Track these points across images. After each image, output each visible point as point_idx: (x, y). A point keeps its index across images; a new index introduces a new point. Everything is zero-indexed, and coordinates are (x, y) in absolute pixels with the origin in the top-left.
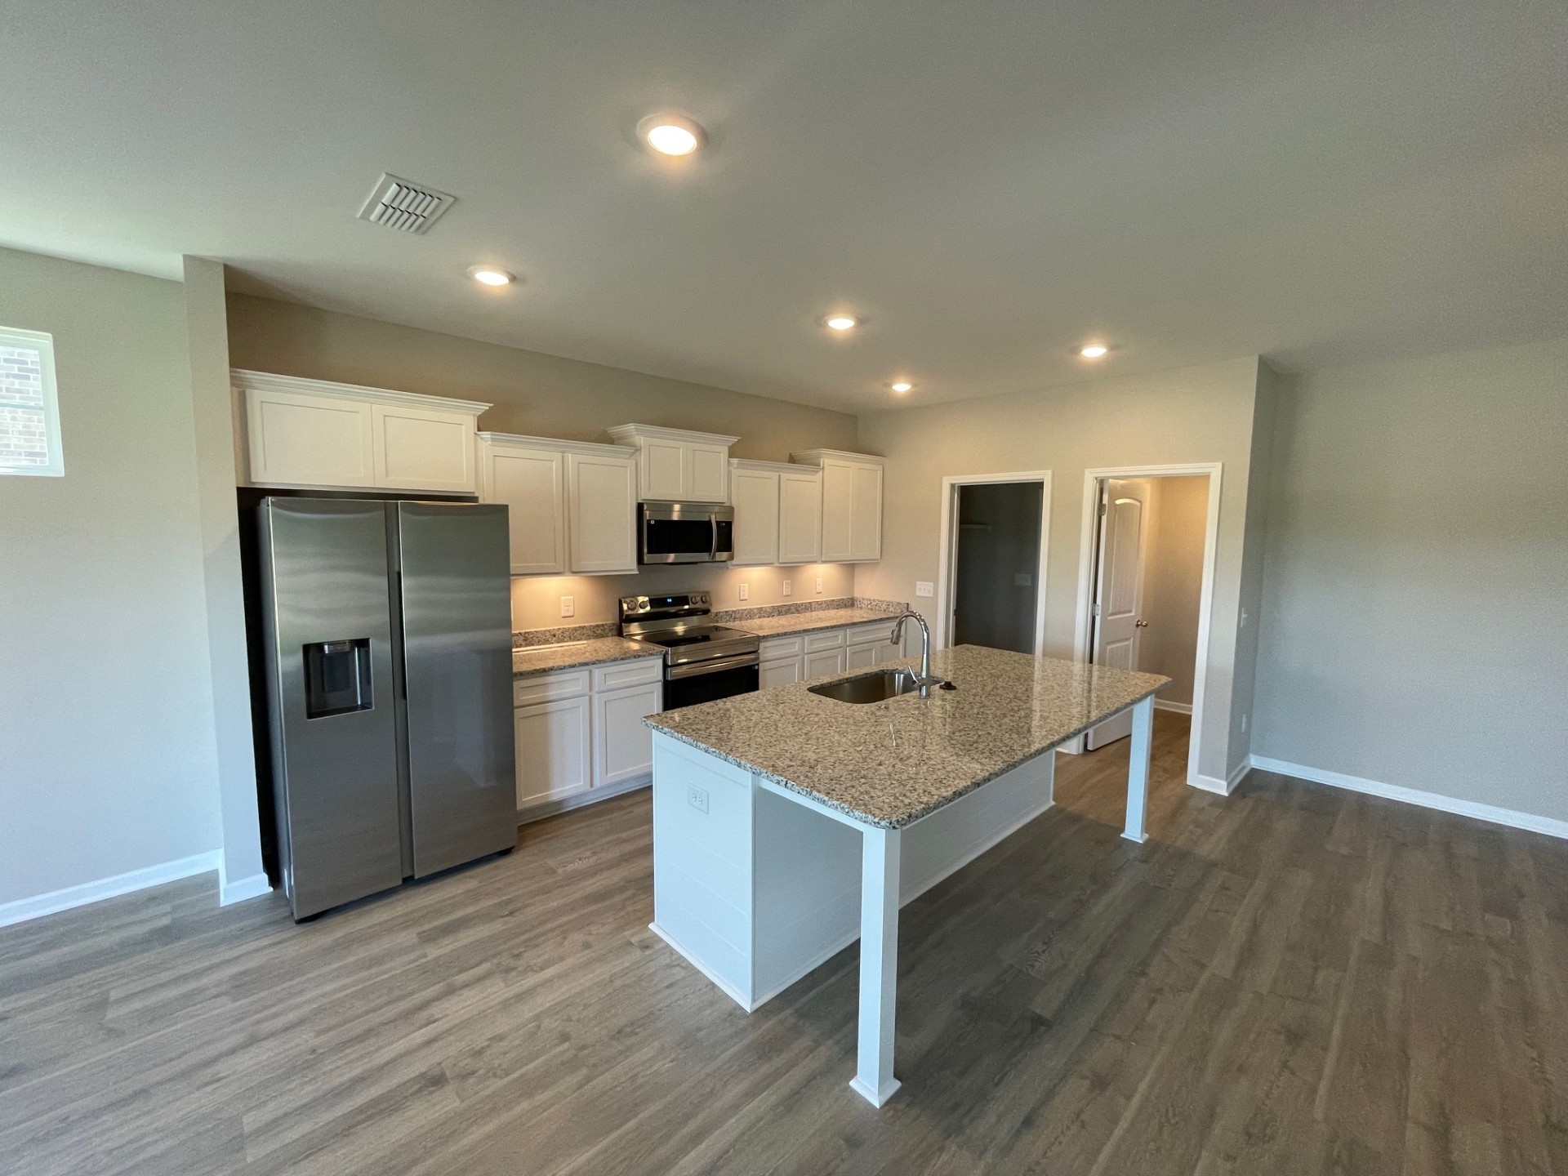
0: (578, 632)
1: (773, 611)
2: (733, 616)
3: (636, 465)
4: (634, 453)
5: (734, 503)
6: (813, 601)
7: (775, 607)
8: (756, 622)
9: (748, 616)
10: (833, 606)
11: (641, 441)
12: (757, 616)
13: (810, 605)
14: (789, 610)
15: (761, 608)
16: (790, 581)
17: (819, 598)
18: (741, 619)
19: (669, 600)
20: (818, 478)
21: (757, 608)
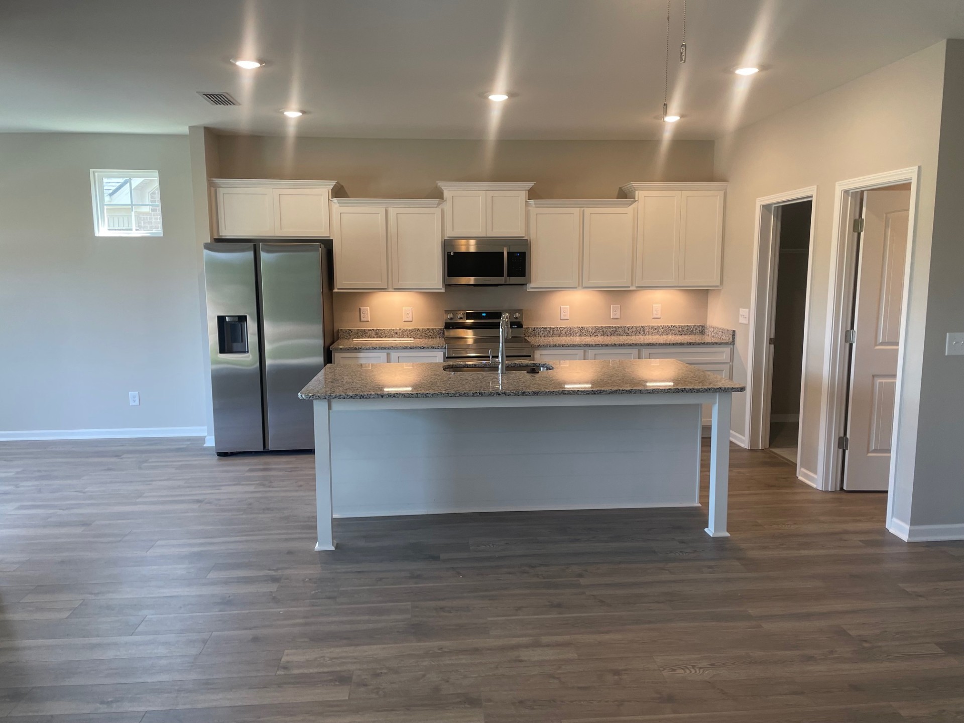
0: (414, 332)
1: (596, 331)
2: (551, 332)
3: (443, 212)
4: (441, 204)
5: (532, 237)
6: (647, 325)
7: (599, 327)
8: (577, 340)
9: (567, 333)
10: (673, 332)
11: (446, 194)
12: (578, 334)
13: (642, 329)
14: (615, 331)
15: (582, 327)
16: (619, 306)
17: (655, 324)
18: (559, 336)
19: (484, 315)
20: (630, 209)
21: (578, 327)
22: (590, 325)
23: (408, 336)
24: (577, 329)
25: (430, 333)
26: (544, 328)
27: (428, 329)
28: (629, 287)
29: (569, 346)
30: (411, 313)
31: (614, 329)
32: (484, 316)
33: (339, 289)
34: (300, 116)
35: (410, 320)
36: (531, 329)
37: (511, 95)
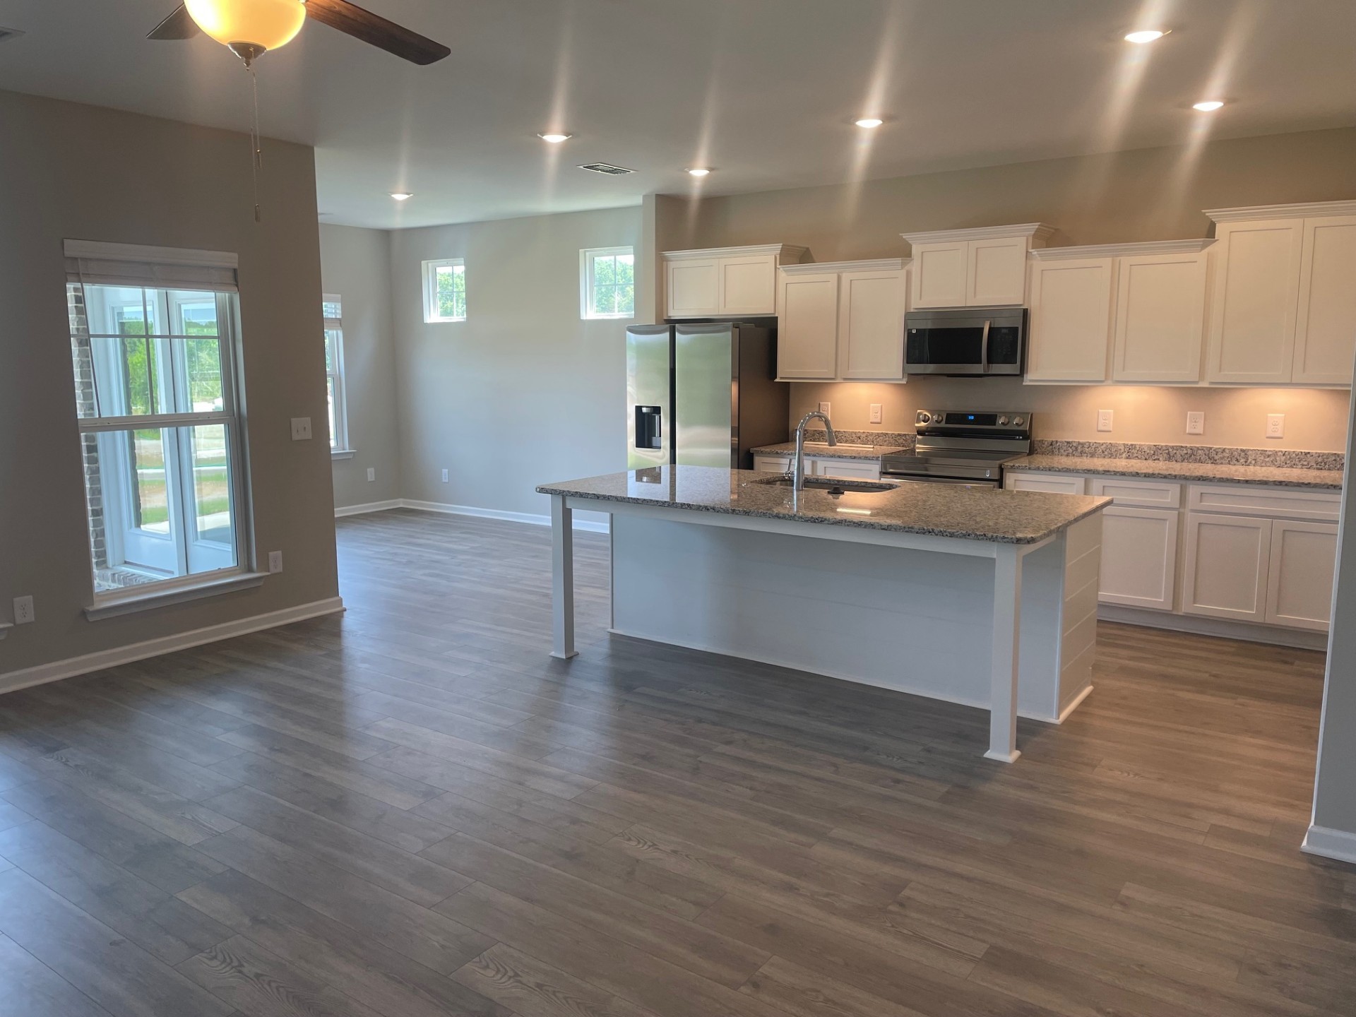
0: (881, 438)
1: (1156, 453)
2: (1079, 449)
3: (909, 274)
4: (908, 263)
5: (1034, 306)
6: (1252, 448)
7: (1162, 446)
8: (1121, 464)
9: (1106, 453)
10: (1305, 463)
11: (916, 250)
12: (1124, 455)
13: (1243, 454)
14: (1191, 455)
15: (1132, 445)
16: (1203, 413)
17: (1270, 447)
18: (1092, 455)
19: (972, 418)
20: (1201, 256)
21: (1124, 444)
22: (1145, 442)
23: (873, 442)
24: (1122, 448)
25: (902, 440)
26: (1068, 443)
27: (899, 435)
28: (1197, 382)
29: (1059, 471)
30: (880, 412)
31: (1189, 451)
32: (971, 420)
33: (781, 378)
34: (708, 174)
35: (879, 421)
36: (1046, 443)
37: (886, 118)
